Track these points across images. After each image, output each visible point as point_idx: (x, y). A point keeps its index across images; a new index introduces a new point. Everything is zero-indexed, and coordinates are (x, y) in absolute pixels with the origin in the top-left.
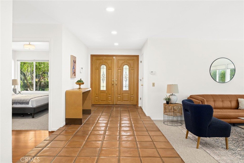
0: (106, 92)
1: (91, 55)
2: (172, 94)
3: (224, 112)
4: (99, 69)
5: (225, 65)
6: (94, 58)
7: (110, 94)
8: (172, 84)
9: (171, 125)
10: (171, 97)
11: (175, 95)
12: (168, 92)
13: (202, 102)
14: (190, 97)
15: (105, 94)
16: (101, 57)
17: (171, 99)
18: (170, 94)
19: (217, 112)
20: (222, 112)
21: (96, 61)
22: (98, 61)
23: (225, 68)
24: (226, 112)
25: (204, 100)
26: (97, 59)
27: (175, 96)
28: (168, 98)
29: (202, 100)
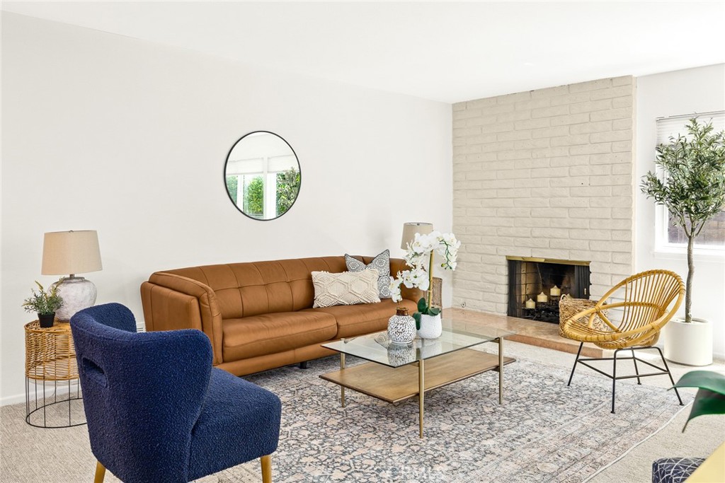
2: (69, 276)
3: (275, 328)
5: (263, 158)
9: (65, 422)
10: (63, 291)
11: (82, 280)
12: (46, 271)
13: (199, 299)
14: (149, 282)
17: (65, 299)
18: (57, 278)
19: (254, 331)
20: (268, 329)
23: (261, 171)
24: (283, 326)
25: (207, 291)
27: (86, 285)
28: (50, 295)
29: (200, 292)
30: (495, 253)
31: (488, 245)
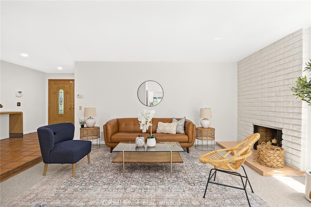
0: (64, 116)
1: (49, 80)
2: (89, 117)
4: (57, 94)
6: (52, 82)
7: (67, 118)
8: (89, 107)
15: (63, 118)
16: (59, 82)
21: (54, 85)
22: (56, 85)
26: (55, 84)
28: (83, 121)
30: (249, 121)
31: (246, 118)
